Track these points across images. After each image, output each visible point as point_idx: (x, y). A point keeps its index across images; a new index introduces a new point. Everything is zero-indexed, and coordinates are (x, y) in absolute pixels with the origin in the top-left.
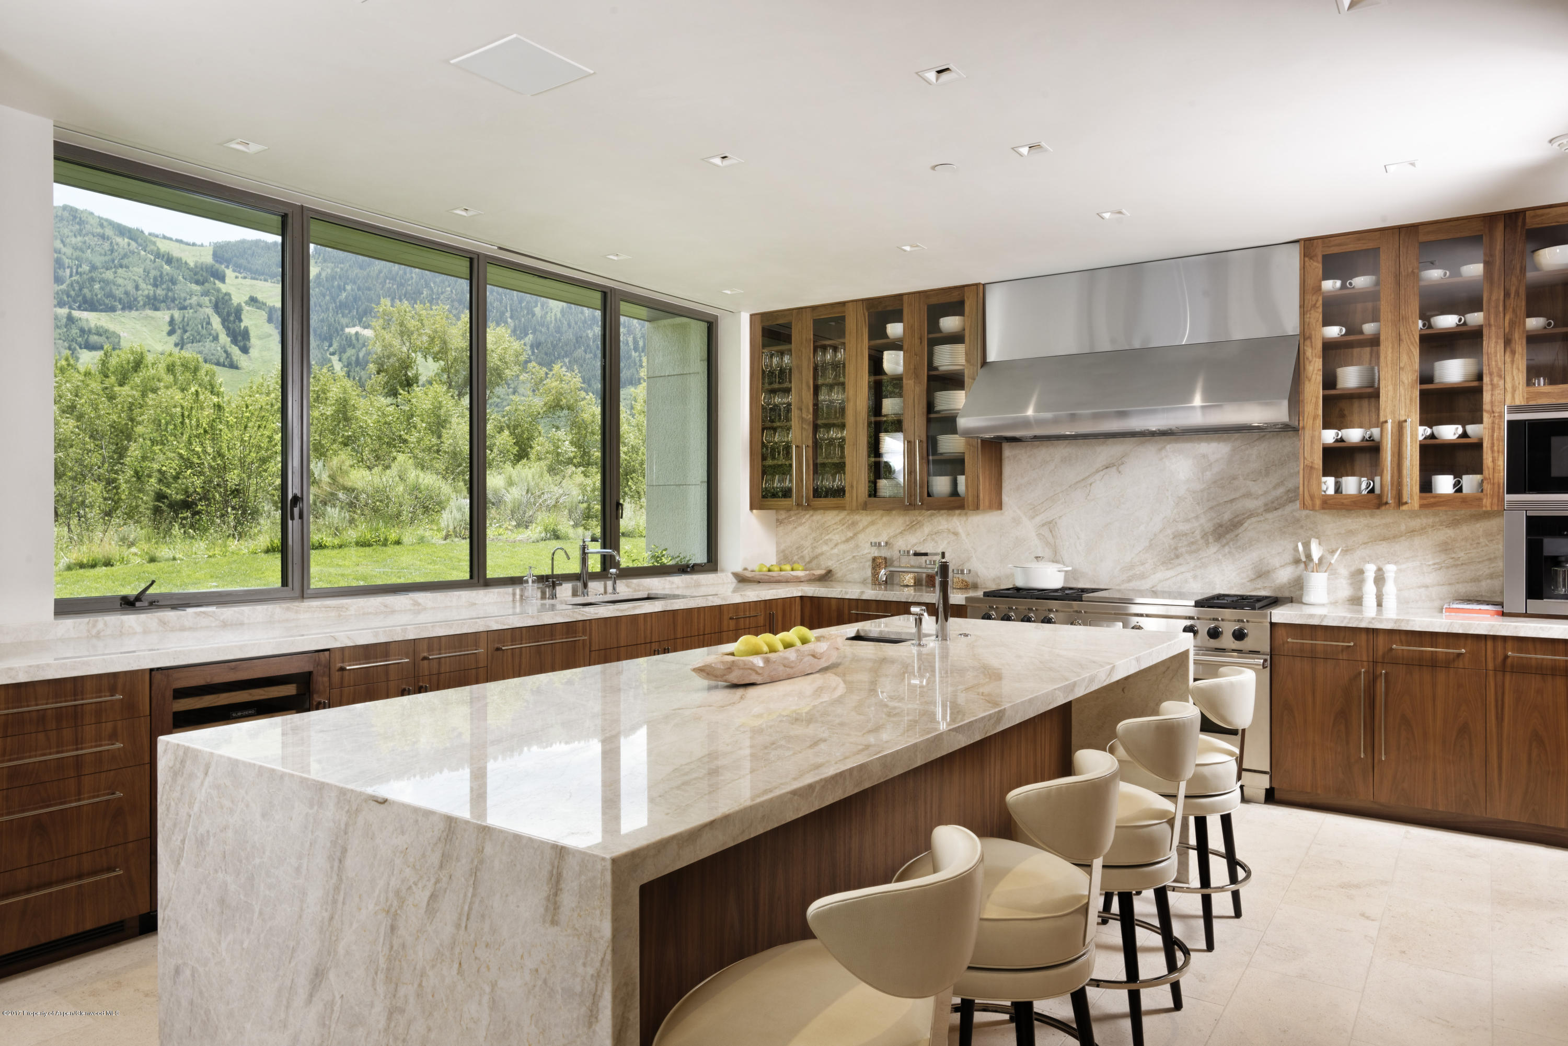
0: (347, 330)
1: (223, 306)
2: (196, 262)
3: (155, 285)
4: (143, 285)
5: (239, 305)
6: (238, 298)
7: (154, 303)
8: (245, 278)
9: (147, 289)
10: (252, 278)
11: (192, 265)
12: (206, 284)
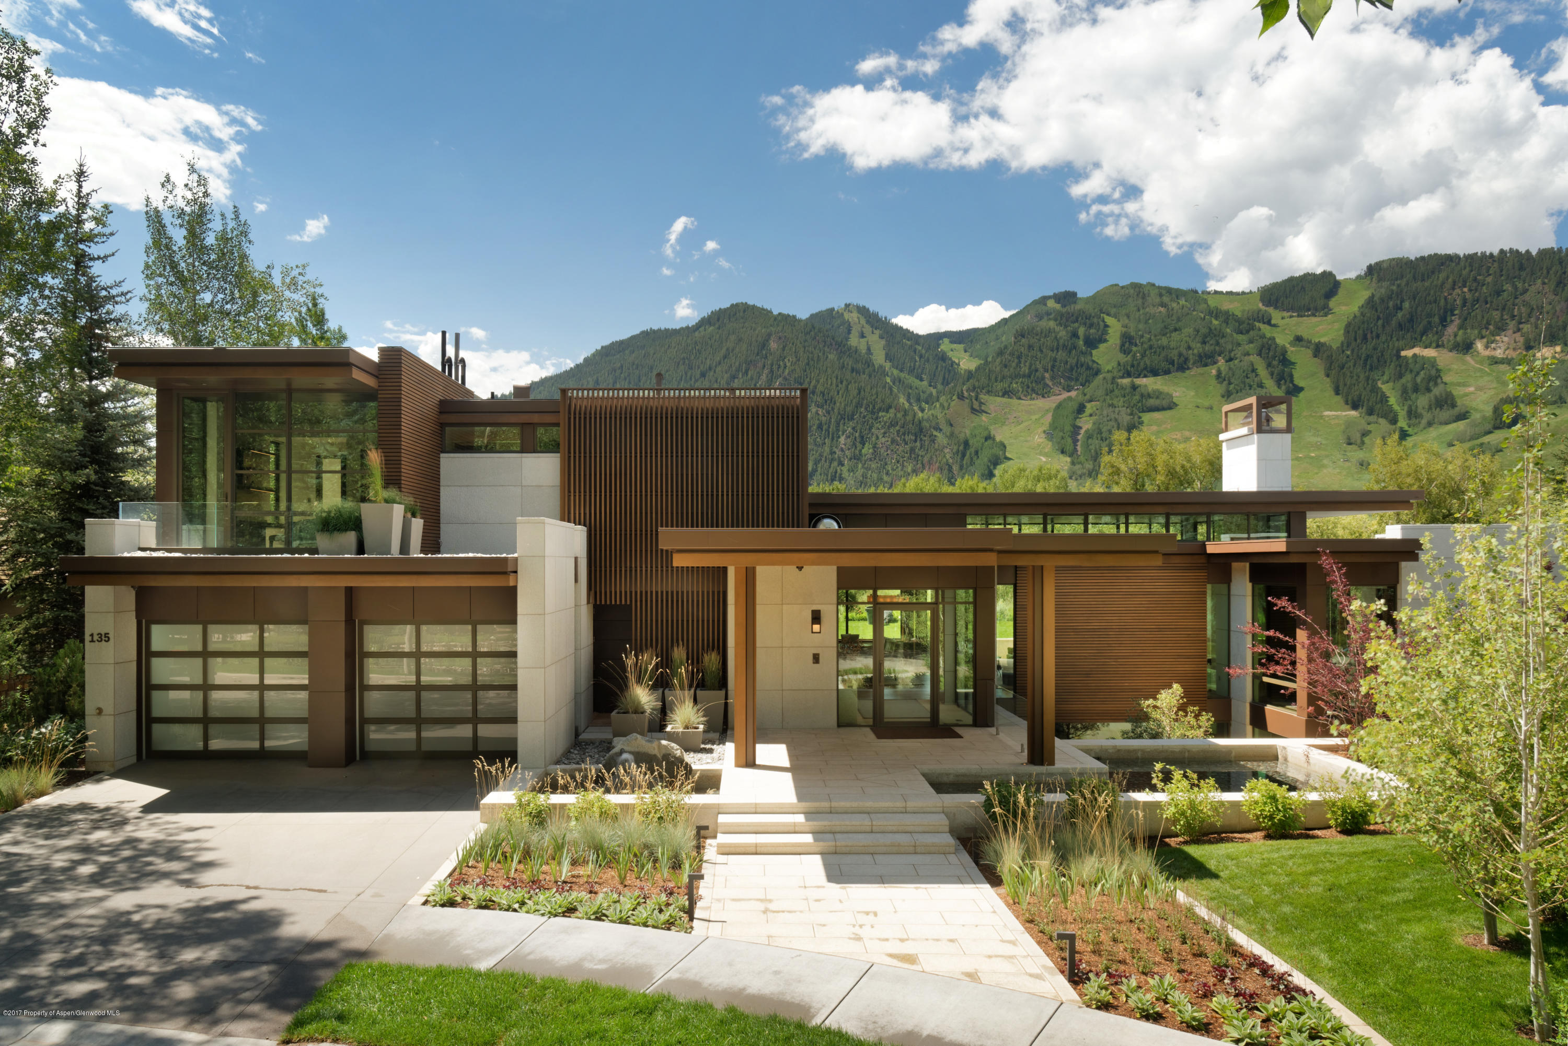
0: (1403, 353)
1: (1268, 350)
2: (1243, 311)
3: (1204, 343)
4: (1193, 345)
5: (1284, 348)
6: (1282, 340)
7: (1206, 359)
8: (1291, 317)
9: (1197, 348)
10: (1299, 316)
11: (1239, 315)
12: (1251, 333)
